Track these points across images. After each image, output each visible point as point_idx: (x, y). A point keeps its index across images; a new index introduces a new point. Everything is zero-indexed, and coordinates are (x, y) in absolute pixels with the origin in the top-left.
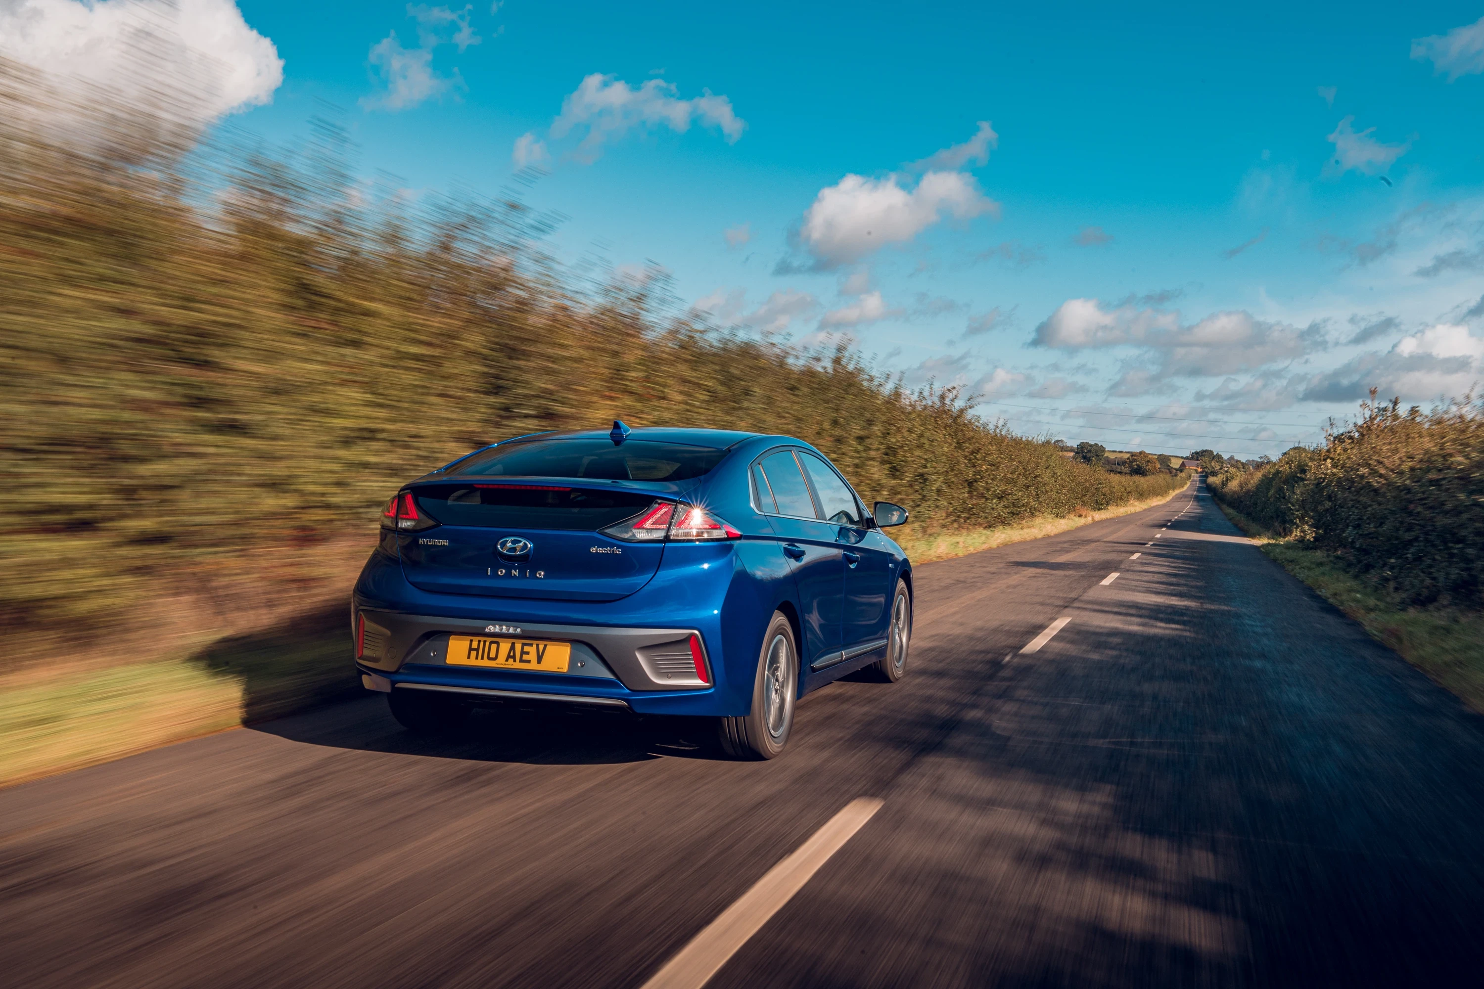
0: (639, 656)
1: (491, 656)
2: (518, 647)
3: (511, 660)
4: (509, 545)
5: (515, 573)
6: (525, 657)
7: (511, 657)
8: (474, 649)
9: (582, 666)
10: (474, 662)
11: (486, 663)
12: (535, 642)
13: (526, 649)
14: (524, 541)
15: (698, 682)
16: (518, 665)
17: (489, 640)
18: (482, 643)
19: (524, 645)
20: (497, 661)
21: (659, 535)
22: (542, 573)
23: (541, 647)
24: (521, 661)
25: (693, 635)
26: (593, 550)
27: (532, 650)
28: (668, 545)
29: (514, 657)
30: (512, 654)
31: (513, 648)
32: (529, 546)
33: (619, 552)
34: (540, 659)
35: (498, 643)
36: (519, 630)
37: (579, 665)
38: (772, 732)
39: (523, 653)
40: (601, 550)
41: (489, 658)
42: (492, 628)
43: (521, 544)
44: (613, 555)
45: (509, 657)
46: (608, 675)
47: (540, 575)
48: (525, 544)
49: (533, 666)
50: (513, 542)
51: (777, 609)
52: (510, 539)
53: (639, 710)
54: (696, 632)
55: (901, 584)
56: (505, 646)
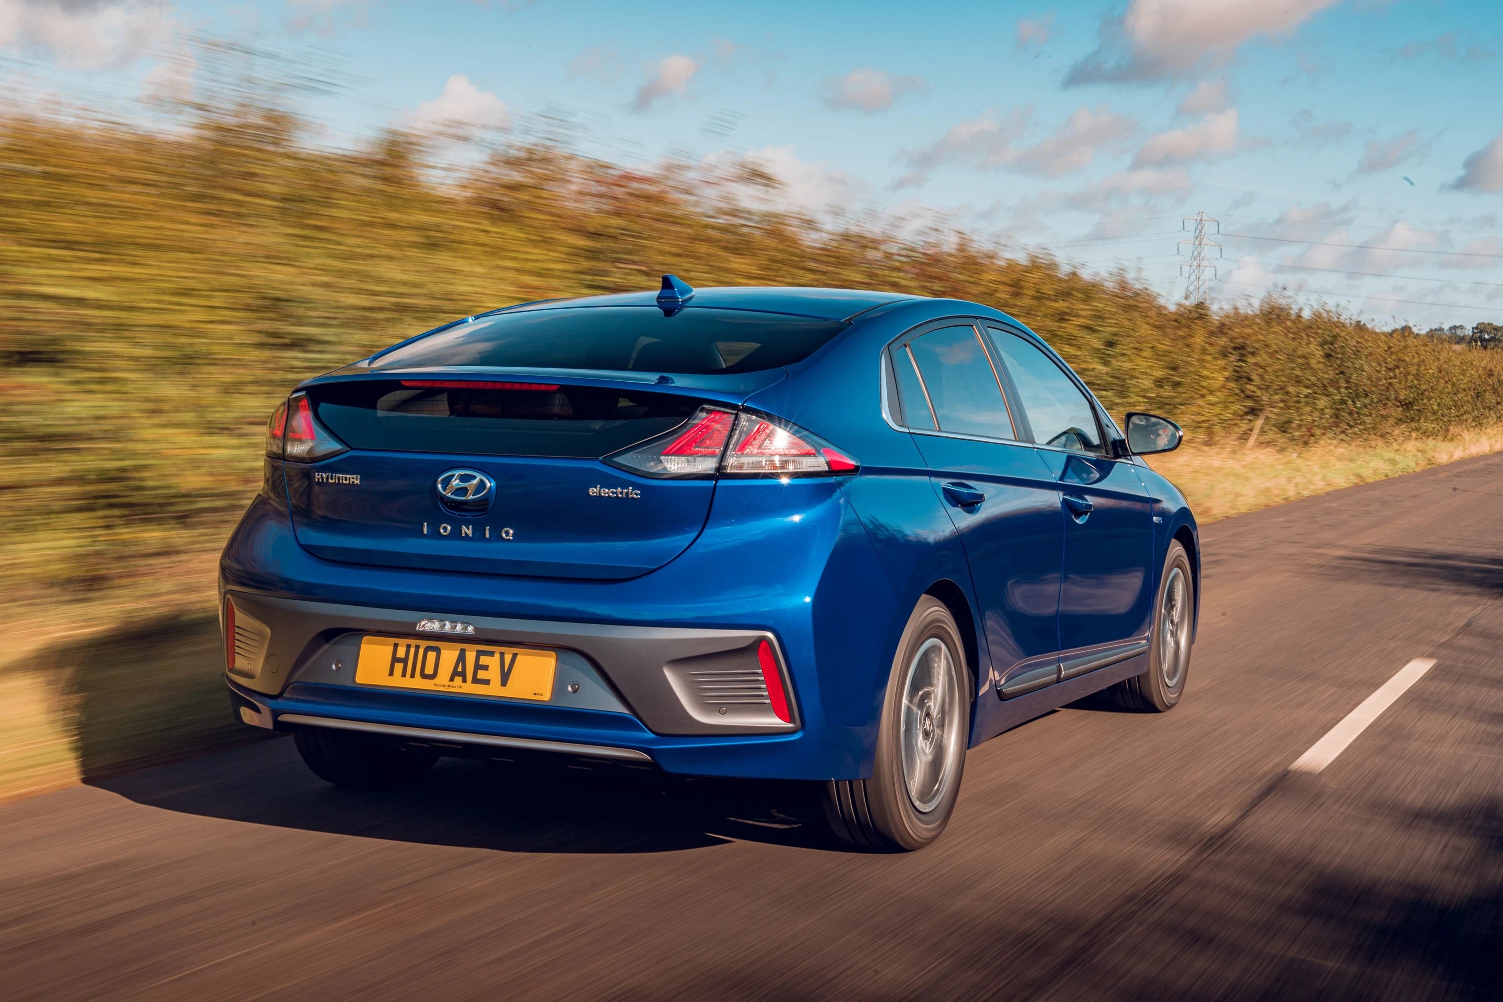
0: (670, 676)
1: (426, 672)
2: (471, 656)
3: (458, 679)
4: (455, 483)
5: (467, 530)
6: (481, 674)
7: (459, 674)
8: (400, 660)
9: (575, 691)
10: (400, 682)
11: (417, 684)
12: (497, 649)
13: (484, 660)
14: (479, 476)
15: (774, 721)
16: (469, 689)
17: (424, 644)
18: (412, 650)
19: (480, 653)
20: (437, 680)
21: (706, 465)
22: (511, 532)
23: (508, 658)
24: (475, 680)
25: (763, 639)
26: (593, 491)
27: (493, 662)
28: (721, 483)
29: (463, 675)
30: (460, 669)
31: (462, 658)
32: (488, 485)
33: (636, 494)
34: (505, 678)
35: (437, 650)
36: (470, 629)
37: (570, 689)
38: (917, 804)
39: (478, 667)
40: (605, 492)
41: (424, 676)
42: (430, 625)
43: (475, 482)
44: (627, 499)
45: (455, 674)
46: (616, 707)
47: (507, 533)
48: (482, 481)
49: (494, 690)
50: (464, 478)
51: (926, 593)
52: (457, 473)
53: (670, 768)
54: (770, 635)
55: (1176, 549)
56: (449, 655)
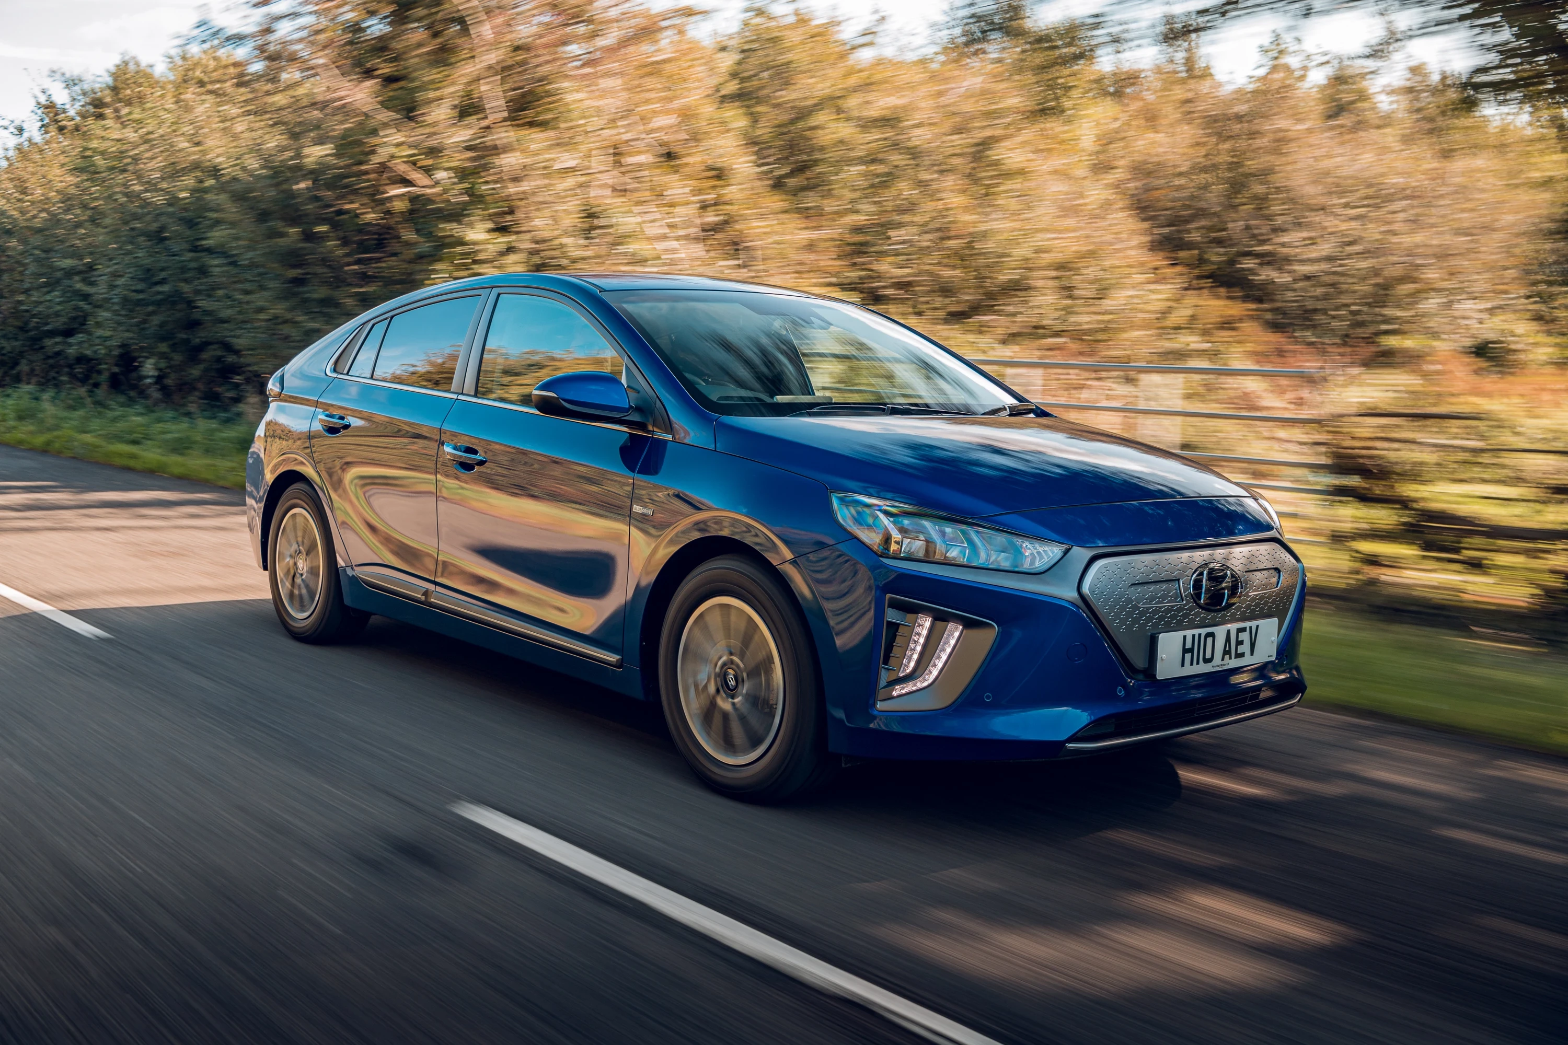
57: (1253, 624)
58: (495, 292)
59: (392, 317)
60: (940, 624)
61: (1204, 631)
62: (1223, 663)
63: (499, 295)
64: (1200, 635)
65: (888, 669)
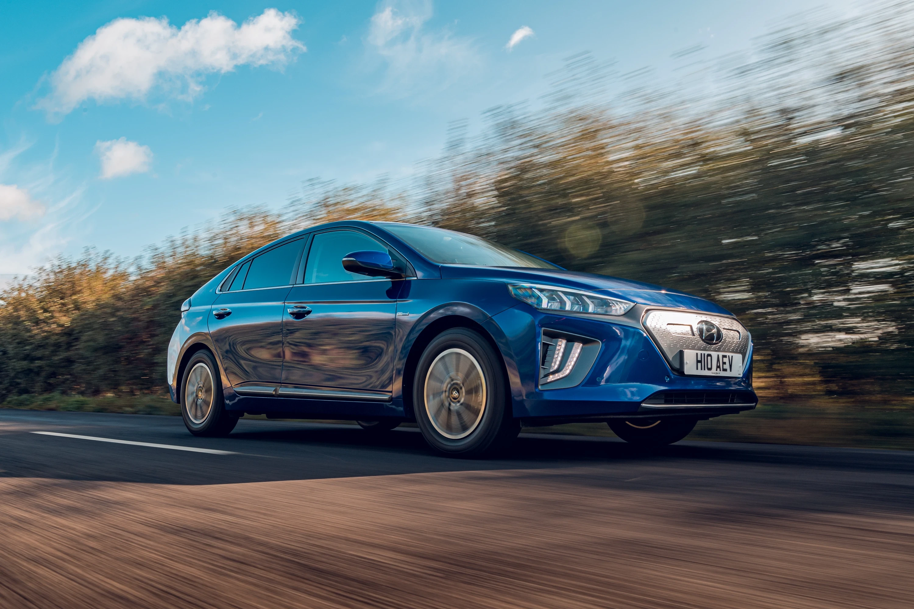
57: (730, 354)
58: (312, 234)
59: (253, 259)
60: (570, 343)
61: (706, 353)
62: (716, 372)
63: (314, 235)
64: (704, 354)
65: (544, 368)
